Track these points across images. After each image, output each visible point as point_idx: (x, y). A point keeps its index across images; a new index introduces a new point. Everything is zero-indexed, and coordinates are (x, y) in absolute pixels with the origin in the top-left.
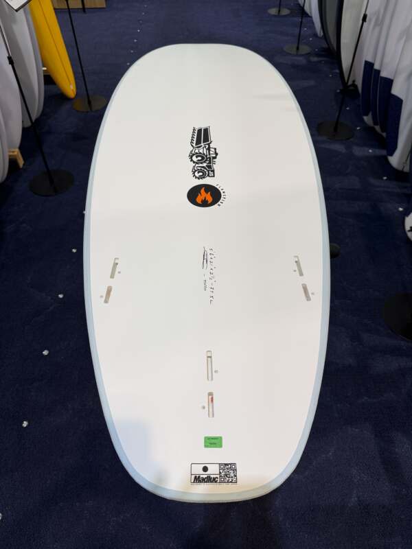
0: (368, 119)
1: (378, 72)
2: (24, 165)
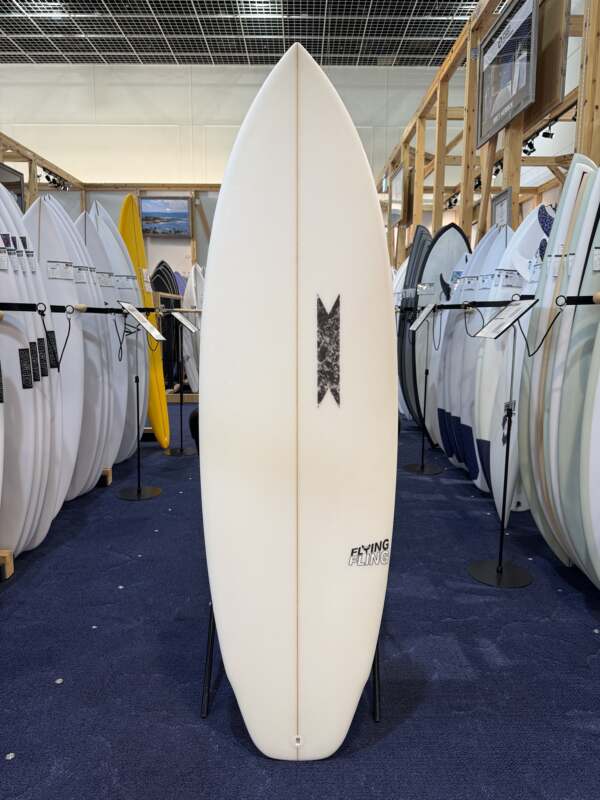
0: (453, 460)
1: (449, 414)
2: (111, 483)
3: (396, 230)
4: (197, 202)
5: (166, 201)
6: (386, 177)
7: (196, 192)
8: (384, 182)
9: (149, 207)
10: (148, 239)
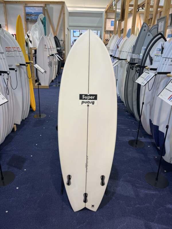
2: (16, 130)
3: (118, 22)
4: (46, 8)
5: (34, 8)
6: (114, 1)
7: (45, 4)
8: (114, 2)
9: (29, 10)
10: (29, 22)
